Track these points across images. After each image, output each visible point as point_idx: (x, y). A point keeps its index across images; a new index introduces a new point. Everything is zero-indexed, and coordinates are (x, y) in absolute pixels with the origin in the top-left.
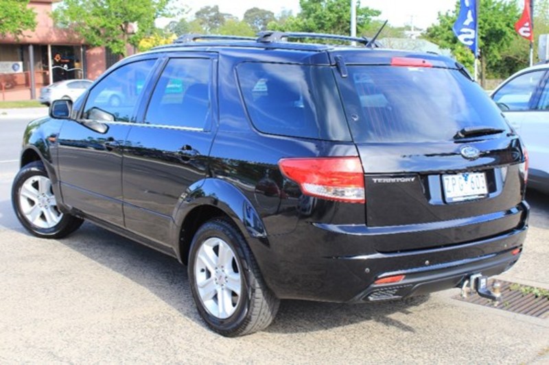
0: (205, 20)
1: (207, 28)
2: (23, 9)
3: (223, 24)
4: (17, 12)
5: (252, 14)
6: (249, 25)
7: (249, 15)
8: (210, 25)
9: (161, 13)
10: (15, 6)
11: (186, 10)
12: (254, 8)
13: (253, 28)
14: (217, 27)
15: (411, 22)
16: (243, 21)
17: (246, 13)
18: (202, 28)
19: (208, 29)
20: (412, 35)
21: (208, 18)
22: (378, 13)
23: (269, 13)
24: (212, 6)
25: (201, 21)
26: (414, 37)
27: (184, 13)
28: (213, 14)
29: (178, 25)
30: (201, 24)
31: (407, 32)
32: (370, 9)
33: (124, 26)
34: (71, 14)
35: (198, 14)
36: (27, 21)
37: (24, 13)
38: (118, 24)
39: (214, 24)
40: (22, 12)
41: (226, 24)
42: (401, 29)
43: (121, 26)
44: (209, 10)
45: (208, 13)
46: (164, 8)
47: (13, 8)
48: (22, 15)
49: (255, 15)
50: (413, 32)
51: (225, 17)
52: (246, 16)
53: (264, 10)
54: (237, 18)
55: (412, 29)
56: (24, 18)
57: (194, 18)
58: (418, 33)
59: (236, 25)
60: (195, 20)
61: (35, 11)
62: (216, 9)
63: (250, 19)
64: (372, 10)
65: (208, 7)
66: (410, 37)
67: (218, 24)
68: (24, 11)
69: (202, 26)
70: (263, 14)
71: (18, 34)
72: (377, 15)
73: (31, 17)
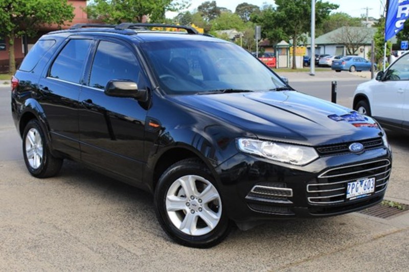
0: (205, 13)
1: (206, 19)
2: (65, 5)
3: (219, 16)
4: (60, 8)
5: (243, 8)
6: (240, 17)
7: (239, 8)
8: (209, 16)
9: (167, 7)
10: (59, 3)
11: (187, 5)
12: (244, 3)
13: (243, 18)
14: (215, 18)
15: (367, 14)
16: (235, 14)
17: (238, 7)
18: (203, 19)
19: (208, 20)
20: (367, 24)
21: (207, 11)
22: (337, 7)
23: (256, 7)
24: (211, 2)
25: (202, 13)
26: (369, 26)
27: (185, 8)
28: (211, 8)
29: (184, 17)
30: (202, 15)
31: (364, 22)
32: (330, 4)
33: (139, 17)
34: (99, 8)
35: (200, 8)
36: (67, 14)
37: (65, 8)
38: (134, 16)
39: (212, 15)
40: (63, 7)
41: (221, 16)
42: (357, 19)
43: (137, 18)
44: (209, 5)
45: (208, 7)
46: (170, 4)
47: (58, 5)
48: (63, 10)
49: (244, 9)
50: (368, 22)
51: (221, 10)
52: (237, 10)
53: (251, 5)
54: (231, 11)
55: (367, 19)
56: (65, 11)
57: (197, 11)
58: (372, 23)
59: (229, 17)
60: (197, 13)
61: (73, 6)
62: (214, 4)
63: (240, 12)
64: (332, 5)
65: (208, 3)
66: (366, 26)
67: (215, 16)
68: (65, 7)
69: (203, 17)
70: (251, 7)
71: (60, 24)
72: (336, 9)
73: (70, 10)
